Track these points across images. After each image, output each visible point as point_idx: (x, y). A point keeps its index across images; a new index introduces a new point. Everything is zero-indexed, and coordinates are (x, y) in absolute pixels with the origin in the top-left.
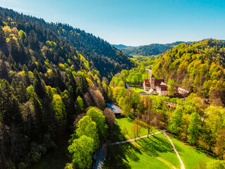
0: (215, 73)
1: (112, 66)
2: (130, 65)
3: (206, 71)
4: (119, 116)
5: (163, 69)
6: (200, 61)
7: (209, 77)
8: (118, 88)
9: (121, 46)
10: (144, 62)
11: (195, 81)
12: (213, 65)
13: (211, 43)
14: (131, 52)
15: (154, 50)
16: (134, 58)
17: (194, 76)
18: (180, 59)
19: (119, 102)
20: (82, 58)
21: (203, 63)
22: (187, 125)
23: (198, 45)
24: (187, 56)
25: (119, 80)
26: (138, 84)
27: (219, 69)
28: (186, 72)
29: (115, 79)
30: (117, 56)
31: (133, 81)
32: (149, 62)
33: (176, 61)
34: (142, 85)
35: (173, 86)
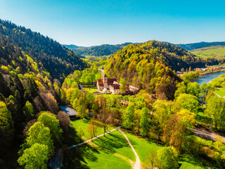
0: (159, 71)
1: (64, 67)
2: (83, 66)
3: (152, 70)
4: (74, 118)
5: (115, 69)
6: (147, 61)
7: (155, 75)
8: (71, 89)
9: (72, 46)
10: (96, 62)
11: (143, 79)
12: (157, 64)
13: (155, 44)
15: (105, 50)
16: (87, 59)
17: (142, 74)
18: (130, 59)
19: (74, 104)
20: (29, 59)
21: (149, 62)
22: (139, 119)
23: (144, 45)
24: (135, 56)
25: (72, 81)
26: (92, 84)
27: (162, 67)
28: (135, 71)
29: (67, 80)
30: (69, 57)
31: (86, 81)
32: (101, 62)
33: (126, 61)
34: (96, 85)
35: (124, 84)
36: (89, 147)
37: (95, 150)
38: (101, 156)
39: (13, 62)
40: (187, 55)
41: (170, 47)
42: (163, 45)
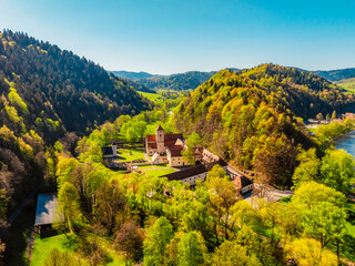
0: (263, 122)
3: (250, 118)
5: (186, 114)
12: (263, 106)
13: (271, 70)
17: (231, 127)
21: (246, 103)
24: (223, 91)
27: (271, 115)
28: (219, 120)
30: (116, 92)
33: (207, 100)
40: (329, 89)
41: (298, 75)
42: (286, 72)
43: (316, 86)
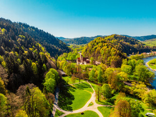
0: (113, 53)
1: (57, 50)
2: (69, 50)
3: (109, 52)
5: (88, 52)
6: (106, 47)
7: (110, 55)
8: (62, 61)
9: (61, 38)
10: (77, 48)
11: (104, 58)
12: (113, 48)
13: (116, 37)
14: (68, 42)
15: (83, 41)
16: (71, 46)
18: (97, 46)
19: (64, 69)
20: (40, 45)
21: (108, 48)
23: (108, 38)
24: (100, 44)
25: (62, 58)
26: (74, 61)
28: (100, 53)
29: (60, 58)
30: (60, 45)
31: (70, 59)
32: (80, 48)
33: (95, 47)
34: (76, 61)
35: (93, 61)
36: (72, 87)
37: (74, 88)
38: (77, 90)
39: (33, 46)
40: (137, 44)
42: (121, 37)
43: (133, 43)
